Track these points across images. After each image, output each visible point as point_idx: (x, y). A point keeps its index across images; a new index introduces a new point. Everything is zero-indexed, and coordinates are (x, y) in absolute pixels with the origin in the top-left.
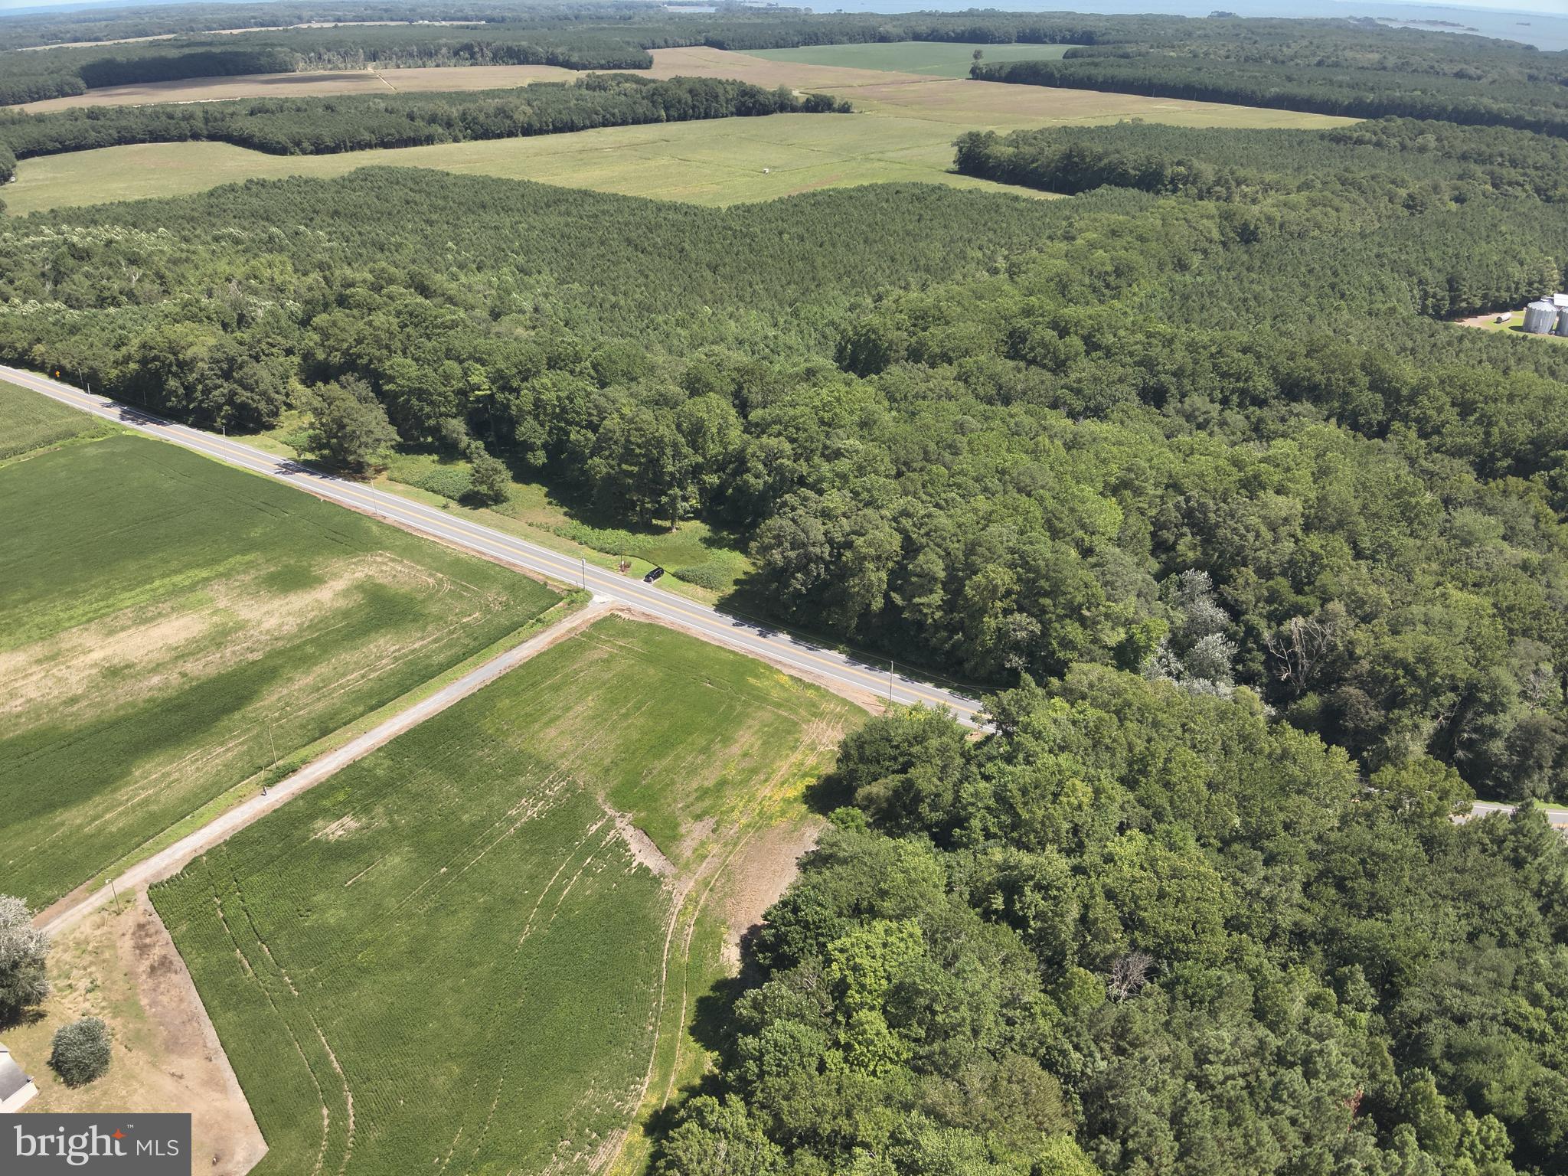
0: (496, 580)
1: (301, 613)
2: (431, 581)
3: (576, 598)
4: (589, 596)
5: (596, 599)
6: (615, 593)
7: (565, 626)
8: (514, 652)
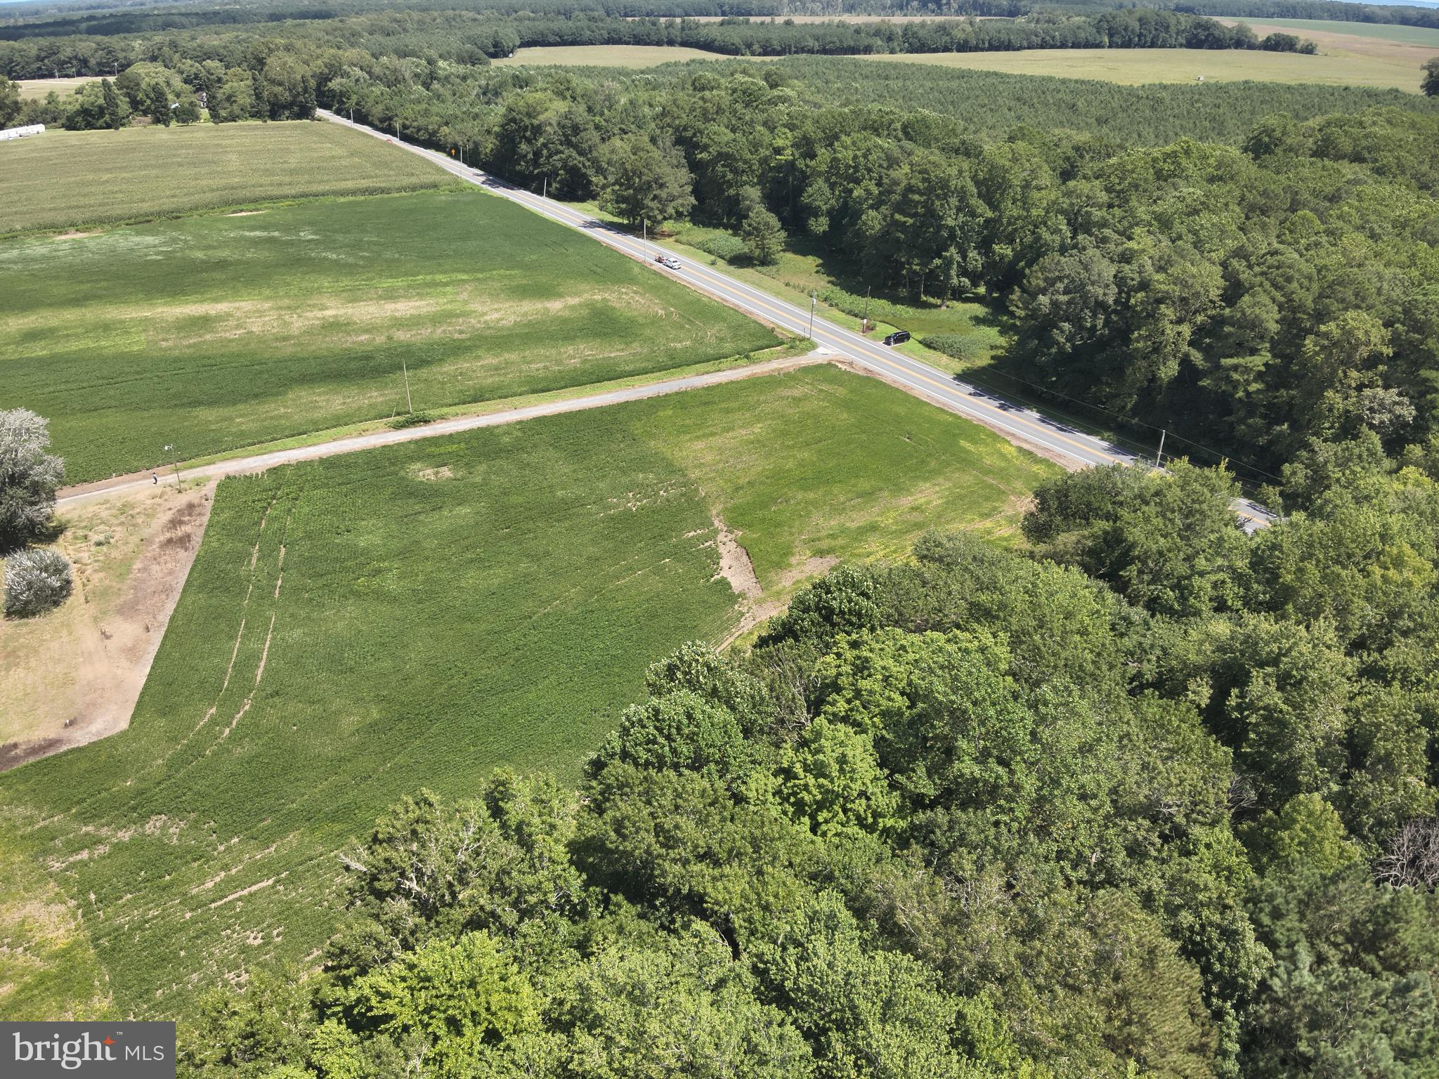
0: (724, 320)
1: (526, 314)
2: (661, 312)
3: (798, 344)
4: (814, 346)
5: (820, 350)
6: (844, 348)
7: (772, 364)
8: (706, 377)
